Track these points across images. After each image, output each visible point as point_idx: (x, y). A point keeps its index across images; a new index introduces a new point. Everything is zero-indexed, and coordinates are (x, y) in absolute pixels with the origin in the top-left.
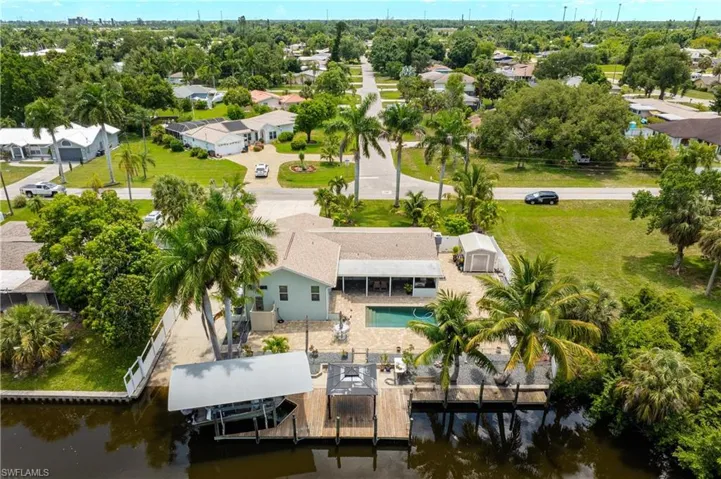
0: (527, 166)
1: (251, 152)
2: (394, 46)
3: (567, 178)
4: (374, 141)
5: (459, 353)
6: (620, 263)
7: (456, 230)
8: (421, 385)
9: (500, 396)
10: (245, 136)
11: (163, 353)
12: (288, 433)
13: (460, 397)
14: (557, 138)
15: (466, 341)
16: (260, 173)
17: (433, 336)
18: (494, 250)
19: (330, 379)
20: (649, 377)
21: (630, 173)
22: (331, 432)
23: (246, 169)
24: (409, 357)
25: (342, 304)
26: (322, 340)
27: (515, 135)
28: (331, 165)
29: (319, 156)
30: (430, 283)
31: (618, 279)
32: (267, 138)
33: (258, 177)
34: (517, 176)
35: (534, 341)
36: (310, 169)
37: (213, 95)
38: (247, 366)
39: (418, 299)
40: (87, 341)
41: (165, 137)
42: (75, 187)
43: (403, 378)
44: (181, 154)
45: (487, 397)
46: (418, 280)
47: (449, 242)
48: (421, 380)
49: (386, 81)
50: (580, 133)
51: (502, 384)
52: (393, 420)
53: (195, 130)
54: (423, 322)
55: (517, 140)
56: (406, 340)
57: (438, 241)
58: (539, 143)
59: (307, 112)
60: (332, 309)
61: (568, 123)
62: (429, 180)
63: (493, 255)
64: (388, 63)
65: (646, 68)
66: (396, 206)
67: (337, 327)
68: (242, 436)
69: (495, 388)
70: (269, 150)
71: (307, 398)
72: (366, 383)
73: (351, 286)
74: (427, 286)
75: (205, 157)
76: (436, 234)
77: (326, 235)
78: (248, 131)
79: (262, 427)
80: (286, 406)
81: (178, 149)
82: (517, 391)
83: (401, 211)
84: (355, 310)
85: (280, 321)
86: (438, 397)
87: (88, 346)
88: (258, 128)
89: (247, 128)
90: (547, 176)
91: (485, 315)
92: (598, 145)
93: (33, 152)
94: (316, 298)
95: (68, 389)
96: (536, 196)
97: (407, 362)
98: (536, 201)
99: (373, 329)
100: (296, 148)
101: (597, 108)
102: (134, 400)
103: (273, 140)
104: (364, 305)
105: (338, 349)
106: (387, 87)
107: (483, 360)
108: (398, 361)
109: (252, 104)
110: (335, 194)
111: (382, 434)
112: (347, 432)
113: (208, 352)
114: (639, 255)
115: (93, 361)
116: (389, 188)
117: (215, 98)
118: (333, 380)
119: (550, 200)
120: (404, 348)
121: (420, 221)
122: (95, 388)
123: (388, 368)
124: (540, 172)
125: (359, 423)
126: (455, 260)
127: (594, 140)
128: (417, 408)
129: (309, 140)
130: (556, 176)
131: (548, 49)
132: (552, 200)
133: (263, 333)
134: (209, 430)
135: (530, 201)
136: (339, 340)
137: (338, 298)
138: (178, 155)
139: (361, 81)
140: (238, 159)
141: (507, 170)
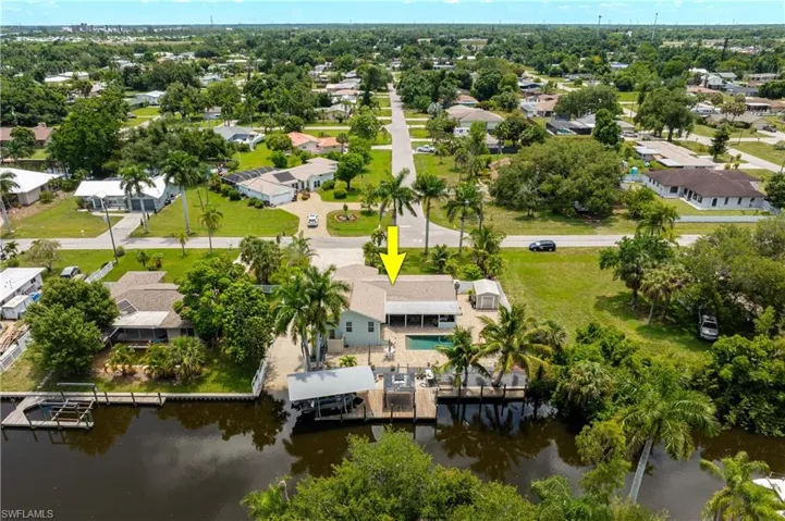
0: (536, 214)
1: (299, 201)
2: (422, 80)
3: (568, 225)
4: (408, 205)
5: (466, 366)
6: (593, 300)
7: (471, 277)
8: (442, 387)
9: (494, 393)
10: (293, 185)
11: (269, 369)
12: (360, 416)
13: (468, 394)
14: (559, 192)
15: (470, 358)
16: (312, 223)
17: (450, 354)
18: (498, 293)
19: (385, 382)
20: (579, 378)
21: (622, 220)
22: (388, 415)
23: (298, 219)
24: (435, 369)
25: (389, 334)
26: (378, 358)
27: (524, 189)
28: (369, 213)
29: (359, 204)
30: (451, 318)
31: (589, 314)
32: (312, 186)
33: (310, 227)
34: (526, 224)
35: (510, 357)
36: (353, 218)
37: (253, 136)
38: (334, 375)
39: (443, 329)
40: (216, 361)
41: (223, 186)
42: (158, 236)
43: (431, 383)
44: (239, 203)
45: (485, 393)
46: (442, 316)
47: (466, 286)
48: (443, 383)
49: (414, 115)
50: (578, 188)
51: (496, 386)
52: (426, 407)
53: (250, 181)
54: (444, 346)
55: (526, 193)
56: (434, 357)
57: (457, 287)
58: (545, 195)
59: (348, 165)
60: (382, 337)
61: (569, 179)
62: (452, 228)
63: (497, 296)
64: (417, 97)
65: (655, 110)
66: (426, 254)
67: (387, 350)
68: (332, 418)
69: (492, 388)
70: (315, 197)
71: (370, 395)
72: (409, 384)
73: (395, 321)
74: (449, 320)
75: (261, 207)
76: (455, 281)
77: (375, 283)
78: (296, 181)
79: (344, 412)
80: (357, 400)
81: (235, 198)
82: (505, 390)
83: (430, 260)
84: (398, 338)
85: (346, 346)
86: (455, 394)
87: (217, 364)
88: (304, 179)
89: (294, 178)
90: (551, 223)
91: (483, 341)
92: (593, 198)
93: (110, 202)
94: (371, 330)
95: (211, 392)
96: (538, 244)
97: (434, 372)
98: (538, 249)
99: (411, 351)
100: (339, 197)
101: (592, 166)
102: (256, 399)
103: (318, 189)
104: (404, 335)
105: (388, 365)
106: (416, 123)
107: (482, 370)
108: (429, 372)
109: (292, 148)
110: (377, 244)
111: (419, 415)
112: (397, 415)
113: (300, 367)
114: (609, 295)
115: (224, 374)
116: (420, 237)
117: (255, 139)
118: (388, 384)
119: (549, 248)
120: (432, 363)
121: (444, 268)
122: (230, 392)
123: (422, 377)
124: (547, 220)
125: (404, 410)
126: (470, 300)
127: (591, 193)
128: (440, 401)
129: (348, 188)
130: (559, 224)
131: (576, 72)
132: (549, 247)
133: (337, 354)
134: (313, 413)
135: (533, 249)
136: (389, 358)
137: (387, 330)
138: (237, 204)
139: (390, 115)
140: (290, 208)
141: (518, 219)
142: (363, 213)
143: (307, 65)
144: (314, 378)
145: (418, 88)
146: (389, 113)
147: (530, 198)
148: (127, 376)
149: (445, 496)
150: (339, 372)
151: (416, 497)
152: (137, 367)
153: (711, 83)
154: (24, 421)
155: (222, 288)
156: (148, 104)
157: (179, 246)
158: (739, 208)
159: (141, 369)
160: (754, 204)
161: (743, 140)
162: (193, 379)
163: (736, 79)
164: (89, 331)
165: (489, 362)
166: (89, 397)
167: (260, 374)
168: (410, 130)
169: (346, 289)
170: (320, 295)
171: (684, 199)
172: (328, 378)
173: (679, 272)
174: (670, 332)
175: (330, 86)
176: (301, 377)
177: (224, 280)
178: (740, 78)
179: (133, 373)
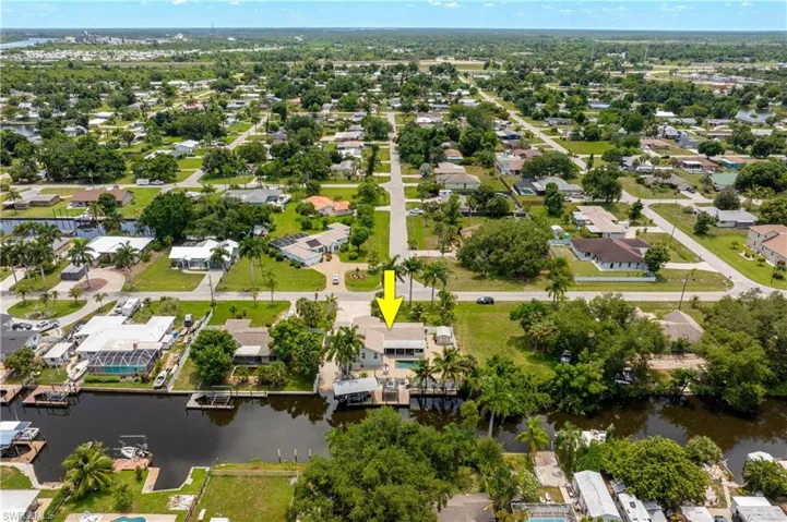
0: (487, 275)
1: (325, 262)
3: (507, 283)
5: (426, 378)
6: (508, 339)
7: (436, 324)
8: (413, 389)
9: (441, 392)
10: (320, 250)
11: (320, 379)
12: (370, 403)
13: (427, 393)
14: (501, 261)
15: (427, 373)
16: (334, 281)
17: (417, 372)
18: (450, 335)
19: (383, 386)
22: (385, 403)
23: (325, 277)
24: (410, 379)
25: (386, 359)
26: (379, 373)
27: (479, 258)
29: (366, 265)
30: (421, 351)
31: (503, 348)
32: (333, 250)
33: (334, 284)
34: (479, 282)
36: (363, 277)
38: (357, 382)
39: (416, 357)
40: (291, 374)
41: (271, 250)
42: (234, 291)
43: (408, 387)
44: (283, 263)
45: (436, 392)
46: (416, 349)
47: (430, 329)
48: (414, 387)
49: (409, 171)
50: (514, 258)
51: (442, 388)
52: (404, 399)
53: (289, 246)
55: (480, 261)
56: (408, 373)
57: (426, 331)
58: (492, 263)
60: (382, 361)
61: (508, 252)
63: (449, 337)
64: (412, 156)
66: (410, 306)
67: (384, 368)
68: (356, 404)
69: (439, 390)
70: (335, 258)
71: (375, 392)
72: (396, 387)
73: (389, 352)
75: (299, 267)
76: (425, 327)
78: (322, 246)
79: (362, 401)
80: (368, 395)
81: (280, 259)
82: (447, 391)
83: (412, 311)
84: (391, 361)
85: (362, 366)
86: (420, 393)
88: (328, 245)
89: (319, 244)
90: (497, 282)
91: (434, 365)
93: (194, 263)
94: (376, 357)
95: (291, 391)
96: (483, 299)
97: (409, 381)
98: (482, 303)
99: (398, 369)
100: (352, 259)
102: (315, 395)
103: (337, 251)
104: (394, 360)
105: (385, 377)
106: (410, 181)
107: (434, 380)
108: (406, 381)
109: (315, 212)
111: (401, 403)
112: (389, 403)
113: (338, 378)
114: (518, 335)
115: (296, 381)
117: (285, 199)
118: (385, 387)
120: (408, 376)
121: (420, 318)
123: (403, 383)
124: (493, 279)
125: (393, 400)
126: (434, 338)
127: (522, 263)
128: (412, 396)
129: (358, 252)
130: (501, 283)
131: (555, 116)
132: (490, 302)
133: (357, 371)
134: (346, 402)
135: (479, 302)
136: (385, 373)
137: (384, 357)
138: (281, 264)
139: (389, 171)
140: (318, 268)
141: (475, 278)
142: (370, 272)
143: (316, 105)
144: (347, 384)
145: (413, 146)
146: (388, 168)
147: (482, 264)
148: (244, 383)
149: (407, 431)
150: (359, 380)
151: (395, 431)
152: (251, 378)
153: (668, 133)
154: (197, 405)
155: (295, 334)
156: (186, 155)
157: (252, 299)
158: (629, 270)
159: (252, 379)
160: (640, 266)
161: (664, 201)
162: (281, 384)
163: (696, 125)
164: (226, 358)
165: (437, 376)
166: (227, 393)
167: (316, 381)
168: (406, 189)
169: (364, 338)
170: (350, 340)
171: (593, 262)
172: (354, 384)
173: (550, 326)
174: (547, 359)
175: (339, 135)
176: (339, 383)
177: (296, 330)
178: (699, 124)
179: (247, 381)
